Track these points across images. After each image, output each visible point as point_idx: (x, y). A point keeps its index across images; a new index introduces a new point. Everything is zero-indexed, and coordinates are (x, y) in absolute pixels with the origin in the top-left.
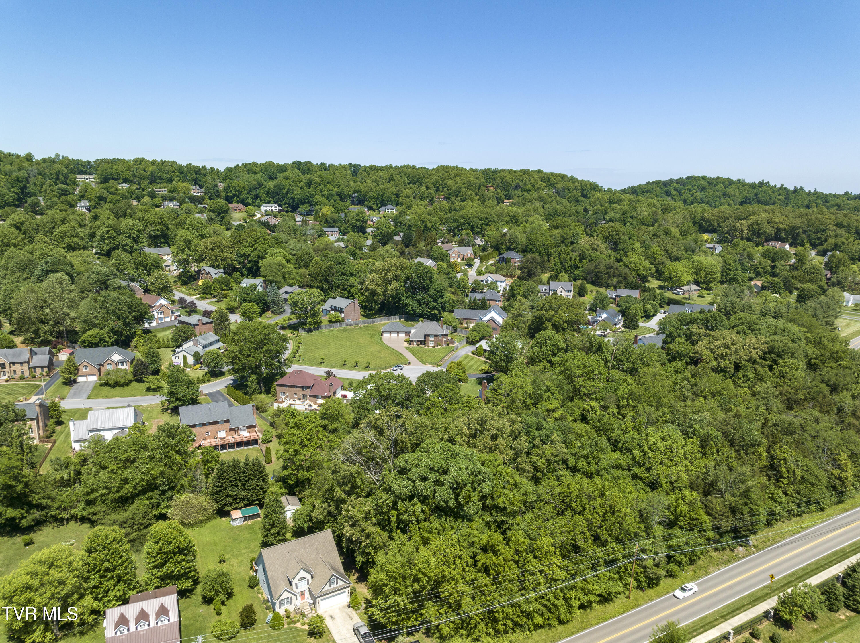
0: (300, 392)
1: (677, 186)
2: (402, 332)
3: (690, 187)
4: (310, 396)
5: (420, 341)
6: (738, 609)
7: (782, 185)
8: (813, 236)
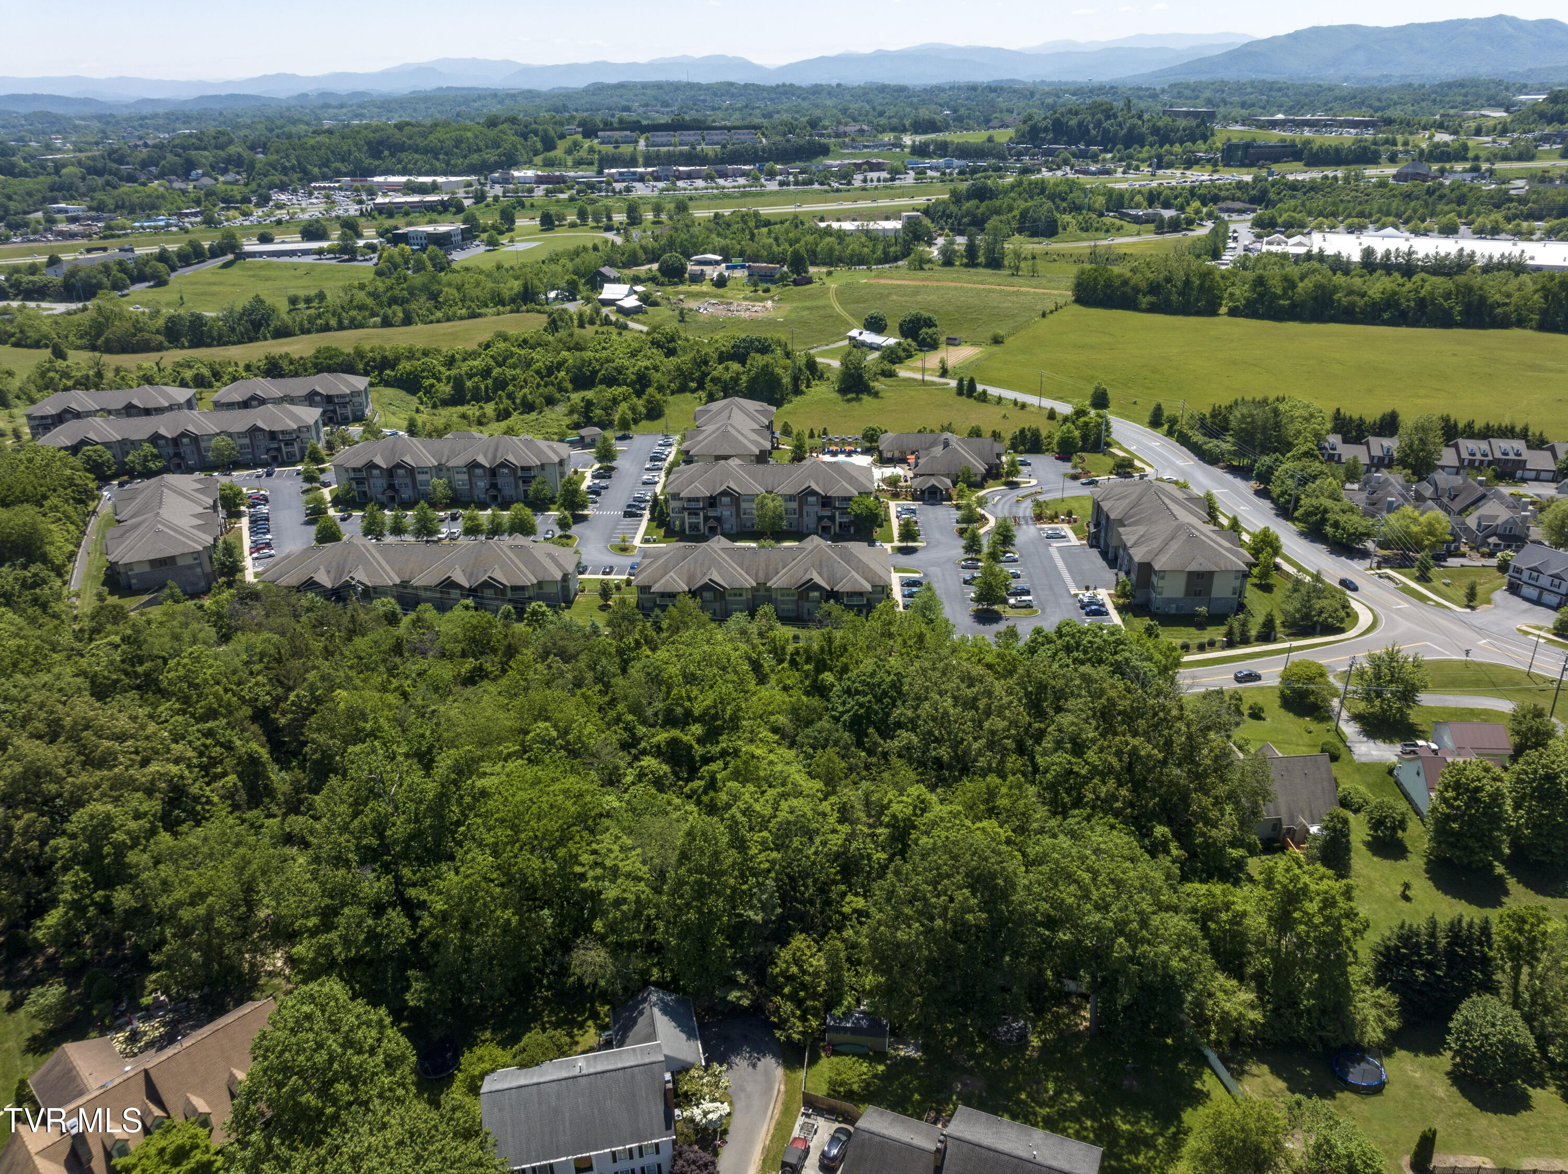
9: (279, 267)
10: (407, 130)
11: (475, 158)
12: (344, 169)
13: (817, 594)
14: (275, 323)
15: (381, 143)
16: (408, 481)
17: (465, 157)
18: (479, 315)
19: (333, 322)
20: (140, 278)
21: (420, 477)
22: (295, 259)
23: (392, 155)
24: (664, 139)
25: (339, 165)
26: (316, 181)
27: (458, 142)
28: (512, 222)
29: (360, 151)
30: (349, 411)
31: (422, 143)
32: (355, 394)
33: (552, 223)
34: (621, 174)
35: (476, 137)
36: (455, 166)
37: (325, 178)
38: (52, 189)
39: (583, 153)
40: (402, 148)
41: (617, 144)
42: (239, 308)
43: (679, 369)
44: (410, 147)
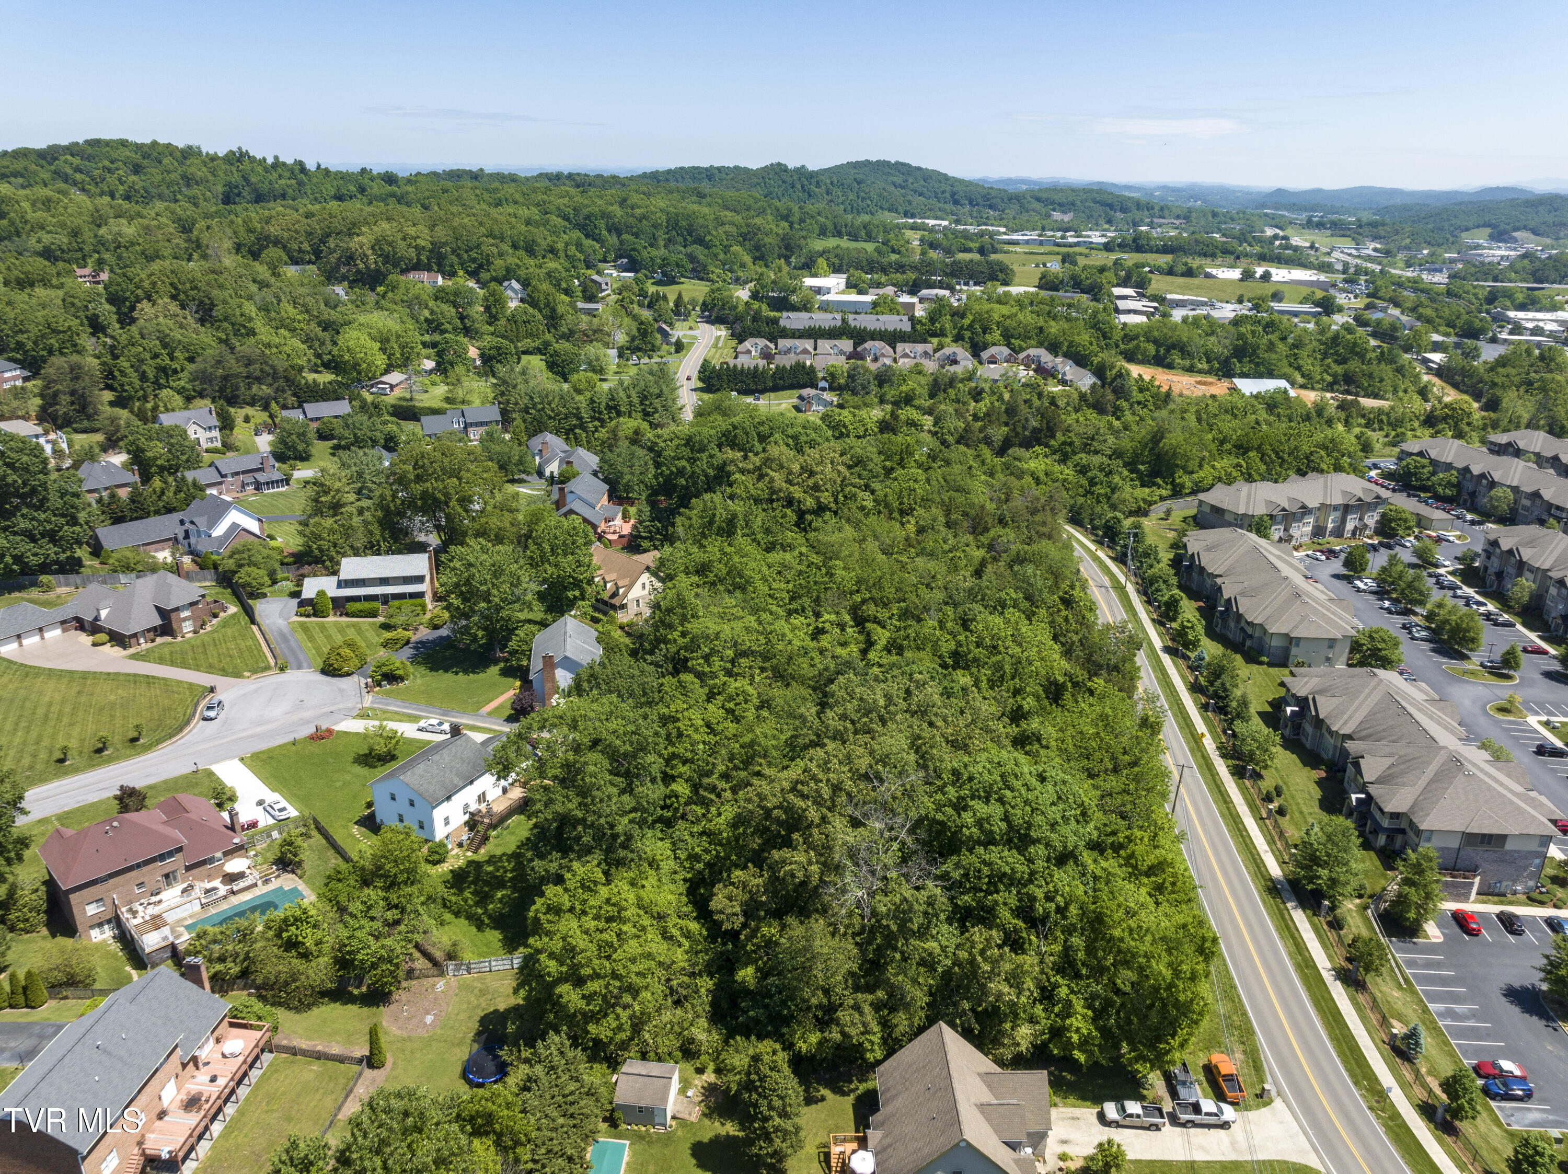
0: (154, 873)
1: (76, 161)
2: (51, 626)
3: (107, 163)
4: (188, 868)
5: (154, 629)
6: (1218, 787)
7: (276, 158)
8: (465, 256)
16: (1514, 572)
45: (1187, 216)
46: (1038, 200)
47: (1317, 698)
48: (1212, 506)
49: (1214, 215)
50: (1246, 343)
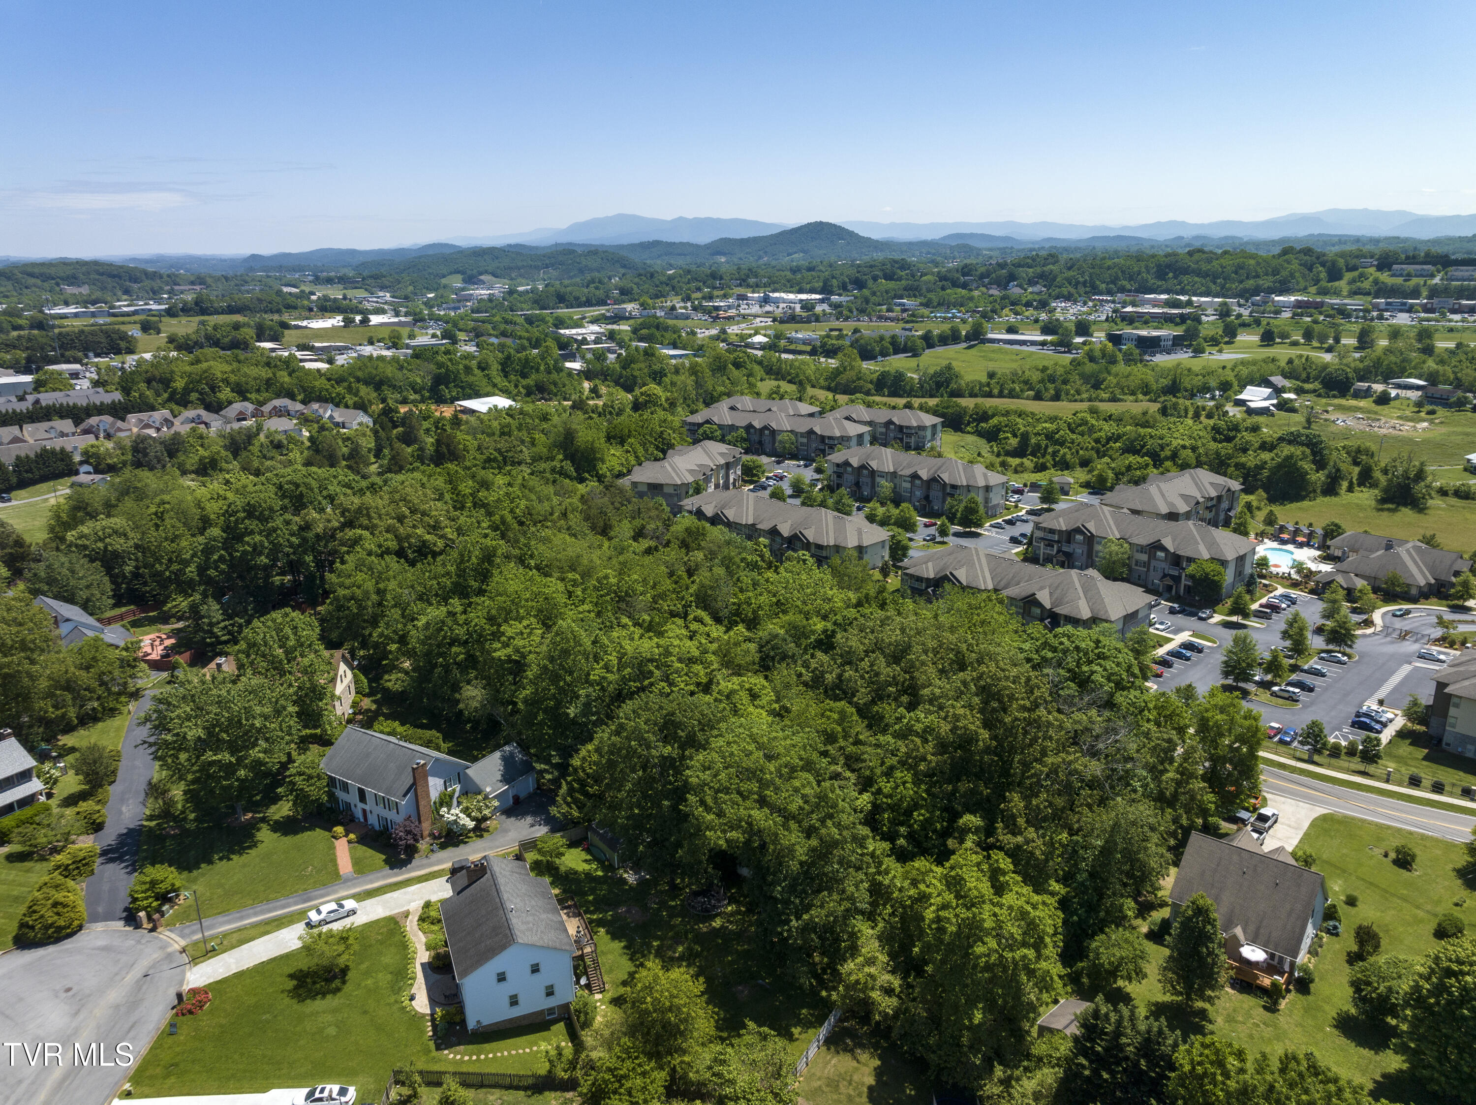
9: (1006, 352)
10: (1197, 256)
11: (1250, 283)
12: (1128, 287)
13: (1038, 611)
14: (953, 386)
15: (1169, 266)
16: (869, 480)
17: (1241, 282)
18: (1119, 400)
19: (996, 391)
20: (904, 350)
21: (878, 479)
22: (1024, 348)
23: (1175, 277)
24: (1466, 274)
25: (1124, 283)
26: (1101, 294)
27: (1240, 267)
28: (1234, 335)
29: (1148, 272)
30: (913, 440)
31: (1205, 267)
32: (922, 428)
33: (1273, 339)
34: (1387, 304)
35: (1258, 264)
36: (1230, 289)
37: (1109, 292)
38: (905, 289)
39: (1366, 285)
40: (1186, 271)
41: (1409, 276)
42: (931, 371)
43: (1217, 453)
44: (1193, 271)
45: (200, 280)
46: (32, 275)
47: (955, 573)
48: (649, 485)
49: (227, 279)
50: (447, 370)
